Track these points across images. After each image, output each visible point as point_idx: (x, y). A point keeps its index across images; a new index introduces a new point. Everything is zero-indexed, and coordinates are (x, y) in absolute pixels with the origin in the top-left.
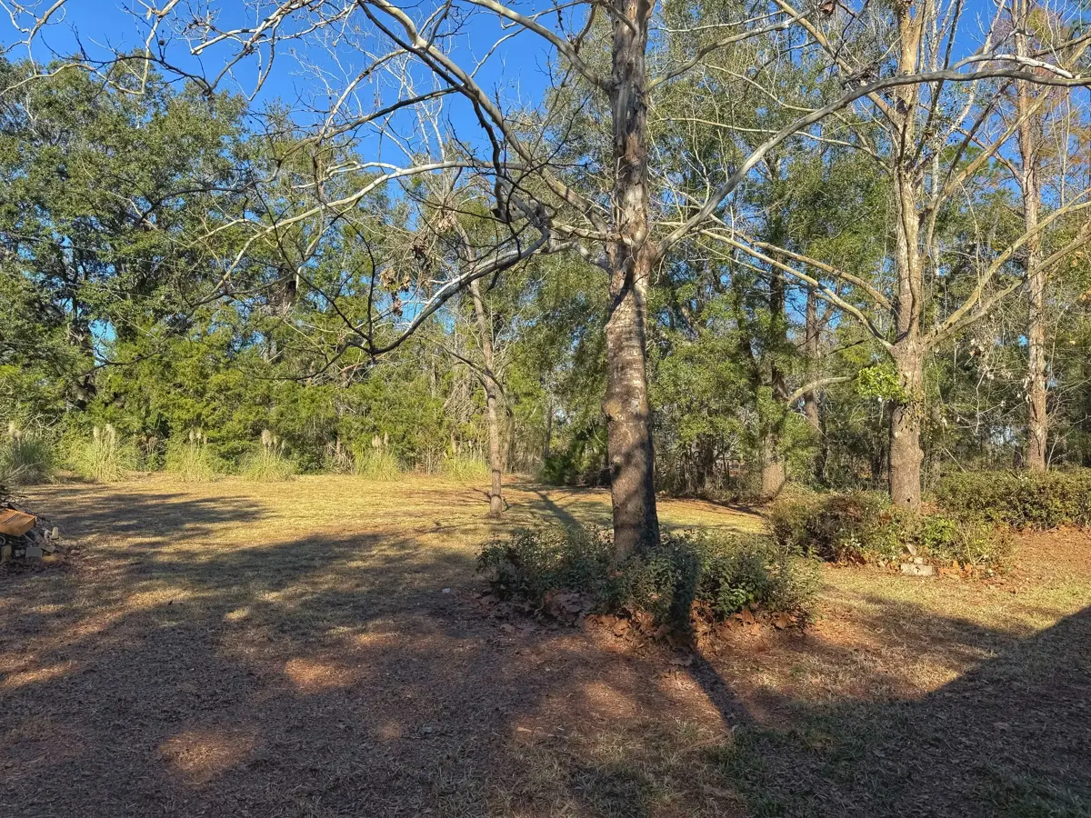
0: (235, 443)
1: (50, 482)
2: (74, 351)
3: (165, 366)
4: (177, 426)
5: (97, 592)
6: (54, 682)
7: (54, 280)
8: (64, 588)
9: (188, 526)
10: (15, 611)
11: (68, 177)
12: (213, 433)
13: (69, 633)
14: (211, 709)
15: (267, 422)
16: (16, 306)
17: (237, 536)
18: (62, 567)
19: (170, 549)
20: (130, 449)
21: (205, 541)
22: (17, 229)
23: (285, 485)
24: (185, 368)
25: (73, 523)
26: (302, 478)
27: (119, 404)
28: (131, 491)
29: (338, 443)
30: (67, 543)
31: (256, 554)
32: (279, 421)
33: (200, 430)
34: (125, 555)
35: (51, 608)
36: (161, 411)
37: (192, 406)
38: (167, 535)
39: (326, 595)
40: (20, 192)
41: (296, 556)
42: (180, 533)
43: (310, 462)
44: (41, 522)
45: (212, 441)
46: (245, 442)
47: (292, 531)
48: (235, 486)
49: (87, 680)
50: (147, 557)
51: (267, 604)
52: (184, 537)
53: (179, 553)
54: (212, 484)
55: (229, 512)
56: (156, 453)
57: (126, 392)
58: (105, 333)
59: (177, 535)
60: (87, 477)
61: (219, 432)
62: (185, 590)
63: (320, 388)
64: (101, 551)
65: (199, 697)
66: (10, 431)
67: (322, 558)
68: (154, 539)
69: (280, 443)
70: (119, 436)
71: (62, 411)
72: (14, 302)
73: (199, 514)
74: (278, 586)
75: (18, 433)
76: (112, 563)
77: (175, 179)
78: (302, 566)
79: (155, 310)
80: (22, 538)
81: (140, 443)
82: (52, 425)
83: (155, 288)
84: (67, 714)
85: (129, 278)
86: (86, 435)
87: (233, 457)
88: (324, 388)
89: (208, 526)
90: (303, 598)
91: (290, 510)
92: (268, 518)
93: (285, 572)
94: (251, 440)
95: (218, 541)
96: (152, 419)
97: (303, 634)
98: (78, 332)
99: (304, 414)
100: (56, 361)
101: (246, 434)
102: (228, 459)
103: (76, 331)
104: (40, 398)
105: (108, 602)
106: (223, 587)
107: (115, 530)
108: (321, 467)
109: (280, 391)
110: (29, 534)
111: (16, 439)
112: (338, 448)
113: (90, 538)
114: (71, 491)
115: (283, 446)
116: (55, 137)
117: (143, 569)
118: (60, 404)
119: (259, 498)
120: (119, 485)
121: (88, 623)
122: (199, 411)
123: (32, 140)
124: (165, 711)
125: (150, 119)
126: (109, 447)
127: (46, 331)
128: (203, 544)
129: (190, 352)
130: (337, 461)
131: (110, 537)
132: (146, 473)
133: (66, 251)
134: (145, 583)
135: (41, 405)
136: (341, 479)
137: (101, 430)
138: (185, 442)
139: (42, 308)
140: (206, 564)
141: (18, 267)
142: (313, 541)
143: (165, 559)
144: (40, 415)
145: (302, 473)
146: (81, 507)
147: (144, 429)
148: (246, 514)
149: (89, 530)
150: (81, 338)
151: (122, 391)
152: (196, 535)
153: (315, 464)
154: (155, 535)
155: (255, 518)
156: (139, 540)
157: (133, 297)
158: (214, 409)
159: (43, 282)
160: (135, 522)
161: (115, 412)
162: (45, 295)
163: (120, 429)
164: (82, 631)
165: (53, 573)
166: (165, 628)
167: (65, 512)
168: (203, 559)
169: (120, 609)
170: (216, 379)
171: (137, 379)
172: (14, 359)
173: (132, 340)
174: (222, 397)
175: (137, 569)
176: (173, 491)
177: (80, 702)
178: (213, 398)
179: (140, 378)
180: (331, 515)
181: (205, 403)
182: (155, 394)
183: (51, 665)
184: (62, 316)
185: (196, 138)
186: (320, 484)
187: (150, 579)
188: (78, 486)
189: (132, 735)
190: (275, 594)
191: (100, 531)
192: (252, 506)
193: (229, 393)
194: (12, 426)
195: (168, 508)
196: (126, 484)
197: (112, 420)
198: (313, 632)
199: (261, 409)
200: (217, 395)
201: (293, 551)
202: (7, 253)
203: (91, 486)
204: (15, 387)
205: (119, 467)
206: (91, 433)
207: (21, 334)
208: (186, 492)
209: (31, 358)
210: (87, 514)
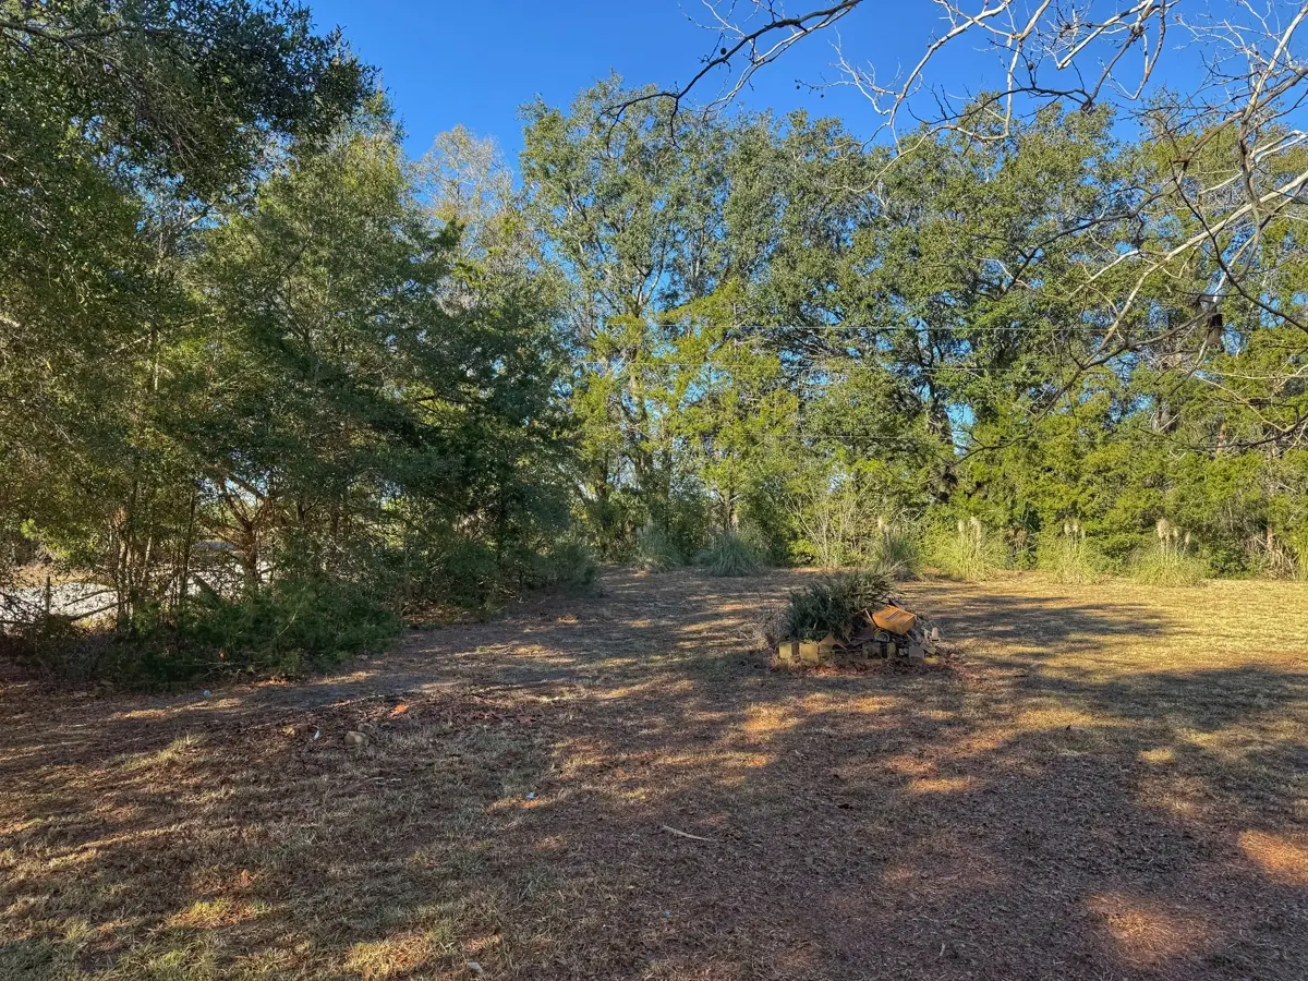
0: (1122, 537)
1: (919, 580)
2: (934, 440)
3: (1030, 447)
4: (1048, 517)
5: (984, 705)
6: (954, 797)
7: (910, 368)
8: (950, 694)
9: (1073, 636)
10: (907, 712)
11: (921, 255)
12: (1093, 525)
13: (963, 744)
14: (1140, 870)
15: (1162, 510)
16: (878, 400)
17: (1138, 655)
18: (944, 671)
19: (1057, 664)
20: (998, 545)
21: (1098, 657)
22: (876, 321)
23: (1193, 592)
24: (1055, 448)
25: (947, 625)
26: (1218, 583)
27: (982, 495)
28: (1002, 592)
29: (1270, 535)
30: (946, 645)
31: (1168, 679)
32: (1179, 507)
33: (1076, 521)
34: (1007, 665)
35: (940, 715)
36: (1029, 500)
37: (1065, 494)
38: (1051, 646)
39: (1285, 749)
40: (877, 283)
41: (1228, 689)
42: (1066, 645)
43: (1226, 562)
44: (920, 621)
45: (1091, 535)
46: (1134, 536)
47: (1215, 654)
48: (1125, 591)
49: (988, 801)
50: (1031, 669)
51: (1196, 749)
52: (1071, 650)
53: (1068, 668)
54: (1095, 587)
55: (1123, 623)
56: (1026, 549)
57: (989, 480)
58: (962, 416)
59: (1062, 646)
60: (955, 575)
61: (1100, 523)
62: (1083, 714)
63: (1236, 460)
64: (981, 658)
65: (1122, 851)
66: (880, 526)
67: (1268, 696)
68: (1036, 650)
69: (1182, 535)
70: (986, 530)
71: (925, 504)
72: (876, 396)
73: (1085, 623)
74: (1207, 726)
75: (887, 529)
76: (996, 672)
77: (1031, 227)
78: (1238, 703)
79: (1016, 384)
80: (904, 636)
81: (1007, 538)
82: (916, 520)
83: (1016, 358)
84: (973, 835)
85: (986, 352)
86: (950, 530)
87: (1120, 554)
88: (1241, 459)
89: (1100, 638)
90: (1250, 748)
91: (1208, 625)
92: (1177, 633)
93: (1215, 709)
94: (1142, 533)
95: (1115, 657)
96: (1019, 510)
97: (1257, 798)
98: (937, 419)
99: (1214, 496)
100: (918, 452)
101: (1135, 525)
102: (1113, 557)
103: (935, 418)
104: (904, 492)
105: (997, 717)
106: (1130, 716)
107: (992, 636)
108: (1244, 569)
109: (1178, 468)
110: (910, 632)
111: (885, 534)
112: (1269, 542)
113: (967, 642)
114: (940, 589)
115: (1187, 540)
116: (905, 218)
117: (1029, 683)
118: (924, 497)
119: (1159, 608)
120: (988, 585)
121: (980, 737)
122: (1074, 498)
123: (885, 226)
124: (1082, 859)
125: (999, 166)
126: (975, 542)
127: (906, 422)
128: (1096, 660)
129: (1060, 427)
130: (1268, 561)
131: (987, 643)
132: (1016, 573)
133: (920, 335)
134: (1034, 700)
135: (905, 499)
136: (1278, 587)
137: (966, 524)
138: (1059, 535)
139: (901, 398)
140: (1104, 686)
141: (878, 359)
142: (1251, 671)
143: (1053, 674)
144: (905, 509)
145: (1215, 577)
146: (952, 607)
147: (1011, 521)
148: (1147, 627)
149: (964, 633)
150: (940, 425)
151: (985, 480)
152: (1086, 648)
153: (1234, 564)
154: (1038, 645)
155: (1160, 633)
156: (1020, 649)
157: (991, 373)
158: (1093, 496)
159: (900, 371)
160: (1012, 627)
161: (979, 503)
162: (904, 385)
163: (985, 522)
164: (976, 745)
165: (936, 677)
166: (1066, 757)
167: (938, 612)
168: (1100, 679)
169: (1012, 727)
170: (1092, 459)
171: (1000, 465)
172: (878, 453)
173: (992, 421)
174: (1100, 480)
175: (1023, 683)
176: (1050, 594)
177: (985, 825)
178: (1090, 482)
179: (1004, 464)
180: (1271, 636)
181: (1081, 489)
182: (1022, 480)
183: (950, 777)
184: (919, 404)
185: (1053, 172)
186: (1245, 592)
187: (1040, 696)
188: (946, 585)
189: (1047, 877)
190: (1206, 736)
191: (976, 635)
192: (1152, 617)
193: (1109, 474)
194: (880, 522)
195: (1048, 614)
196: (995, 584)
197: (976, 513)
198: (1273, 798)
199: (1152, 492)
200: (1095, 478)
201: (1222, 682)
202: (867, 347)
203: (959, 585)
204: (881, 482)
205: (988, 565)
206: (956, 527)
207: (885, 428)
208: (1065, 595)
209: (894, 451)
210: (959, 616)
